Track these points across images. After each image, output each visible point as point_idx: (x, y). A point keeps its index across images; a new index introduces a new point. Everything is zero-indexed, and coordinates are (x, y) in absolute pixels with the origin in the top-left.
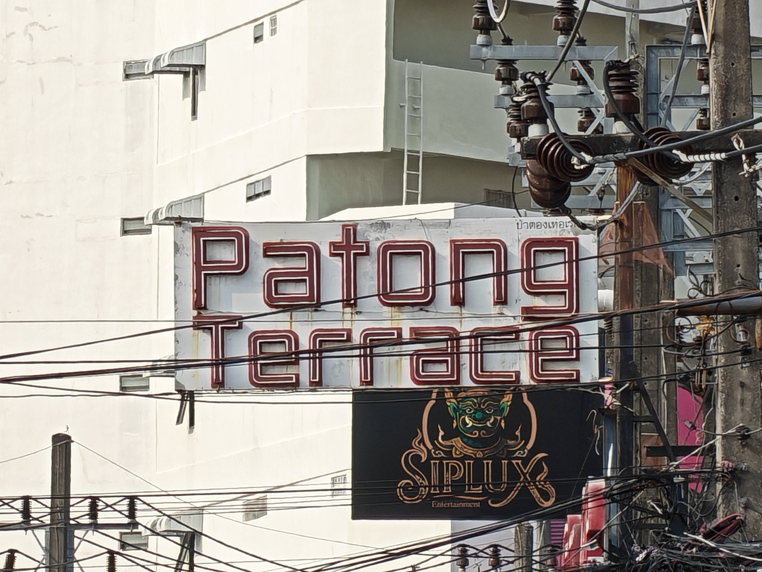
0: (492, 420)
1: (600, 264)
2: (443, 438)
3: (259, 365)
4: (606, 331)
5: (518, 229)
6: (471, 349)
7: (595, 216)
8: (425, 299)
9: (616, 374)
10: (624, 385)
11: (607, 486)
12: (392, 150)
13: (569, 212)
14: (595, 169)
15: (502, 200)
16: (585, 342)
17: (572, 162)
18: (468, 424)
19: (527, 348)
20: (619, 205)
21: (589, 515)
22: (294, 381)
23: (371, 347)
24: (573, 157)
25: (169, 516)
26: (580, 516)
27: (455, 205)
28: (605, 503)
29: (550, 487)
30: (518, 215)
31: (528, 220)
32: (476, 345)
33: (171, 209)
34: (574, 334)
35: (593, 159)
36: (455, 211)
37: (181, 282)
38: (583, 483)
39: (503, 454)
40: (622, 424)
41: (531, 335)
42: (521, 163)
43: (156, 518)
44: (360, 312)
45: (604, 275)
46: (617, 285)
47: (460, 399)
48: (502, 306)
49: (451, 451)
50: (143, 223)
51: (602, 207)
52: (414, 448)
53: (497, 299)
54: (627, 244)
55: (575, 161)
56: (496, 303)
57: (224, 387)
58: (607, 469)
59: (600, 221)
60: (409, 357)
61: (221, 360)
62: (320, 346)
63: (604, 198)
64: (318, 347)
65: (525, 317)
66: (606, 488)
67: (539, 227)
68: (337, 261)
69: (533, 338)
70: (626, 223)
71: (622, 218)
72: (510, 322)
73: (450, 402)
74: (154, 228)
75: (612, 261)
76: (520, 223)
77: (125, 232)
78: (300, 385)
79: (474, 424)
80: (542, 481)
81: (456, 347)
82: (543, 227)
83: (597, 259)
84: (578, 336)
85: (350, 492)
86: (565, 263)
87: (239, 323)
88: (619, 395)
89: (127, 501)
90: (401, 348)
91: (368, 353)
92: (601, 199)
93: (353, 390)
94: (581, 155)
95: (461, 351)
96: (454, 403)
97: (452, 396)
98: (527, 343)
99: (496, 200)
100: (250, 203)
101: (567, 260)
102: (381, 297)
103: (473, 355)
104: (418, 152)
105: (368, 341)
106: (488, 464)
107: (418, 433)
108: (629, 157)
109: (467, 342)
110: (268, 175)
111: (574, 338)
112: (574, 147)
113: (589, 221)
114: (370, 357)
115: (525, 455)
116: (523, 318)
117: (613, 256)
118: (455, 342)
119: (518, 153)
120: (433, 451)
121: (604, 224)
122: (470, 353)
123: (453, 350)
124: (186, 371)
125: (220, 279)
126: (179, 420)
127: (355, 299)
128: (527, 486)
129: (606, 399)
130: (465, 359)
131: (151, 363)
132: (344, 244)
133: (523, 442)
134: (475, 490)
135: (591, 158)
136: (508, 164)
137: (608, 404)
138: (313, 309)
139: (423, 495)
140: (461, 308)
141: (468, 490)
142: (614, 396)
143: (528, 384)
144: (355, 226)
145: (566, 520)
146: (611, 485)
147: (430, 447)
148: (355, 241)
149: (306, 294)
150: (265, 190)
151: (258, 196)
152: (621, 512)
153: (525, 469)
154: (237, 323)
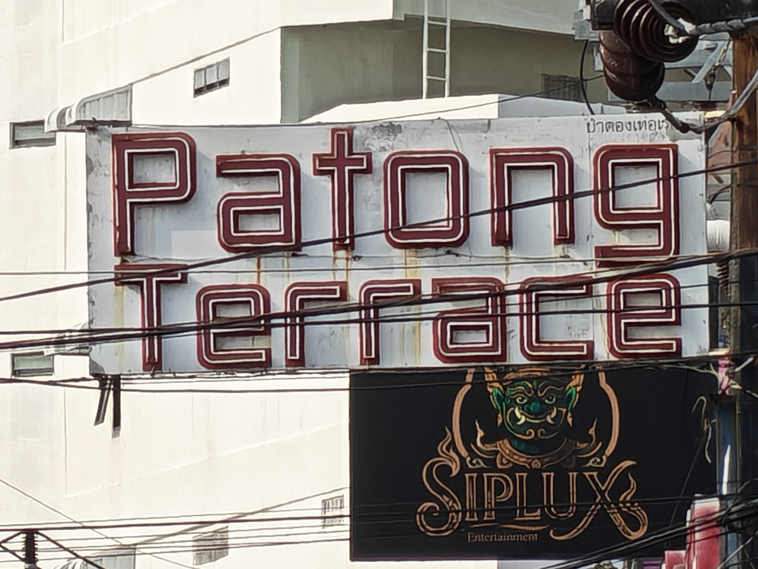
0: (554, 414)
1: (709, 183)
2: (482, 440)
3: (212, 336)
4: (720, 282)
5: (589, 131)
6: (521, 309)
7: (702, 113)
8: (456, 236)
9: (735, 345)
10: (746, 360)
11: (723, 508)
12: (405, 18)
13: (663, 106)
14: (700, 42)
15: (567, 89)
16: (689, 297)
17: (666, 34)
18: (519, 420)
19: (604, 307)
20: (736, 96)
21: (697, 550)
22: (264, 359)
23: (377, 308)
24: (667, 25)
25: (84, 559)
26: (683, 553)
27: (499, 98)
28: (718, 533)
29: (639, 511)
30: (589, 113)
31: (605, 118)
32: (529, 303)
33: (82, 109)
34: (672, 286)
35: (696, 28)
36: (499, 106)
37: (96, 215)
38: (688, 504)
39: (570, 464)
40: (744, 416)
41: (609, 288)
42: (592, 35)
43: (65, 562)
44: (360, 258)
45: (717, 199)
46: (735, 214)
47: (508, 383)
48: (566, 245)
49: (495, 459)
50: (44, 129)
51: (712, 99)
52: (441, 457)
53: (559, 235)
54: (749, 152)
55: (669, 31)
56: (557, 242)
57: (161, 369)
58: (721, 483)
59: (709, 119)
60: (431, 322)
61: (157, 329)
62: (301, 306)
63: (714, 84)
64: (297, 309)
65: (601, 262)
66: (720, 511)
67: (620, 129)
68: (325, 182)
69: (613, 292)
70: (746, 122)
71: (740, 114)
72: (580, 269)
73: (492, 387)
74: (60, 136)
75: (726, 177)
76: (591, 123)
77: (16, 143)
78: (273, 366)
79: (528, 420)
80: (628, 502)
81: (501, 306)
82: (625, 128)
83: (704, 175)
84: (678, 288)
85: (347, 520)
86: (658, 180)
87: (182, 274)
88: (739, 374)
89: (22, 537)
90: (420, 309)
91: (372, 315)
92: (710, 87)
93: (351, 371)
94: (679, 23)
95: (508, 312)
96: (499, 389)
97: (496, 379)
98: (604, 300)
99: (558, 89)
100: (200, 97)
101: (661, 176)
102: (390, 233)
103: (525, 317)
104: (444, 20)
105: (371, 299)
106: (548, 477)
107: (446, 433)
108: (748, 25)
109: (516, 298)
110: (225, 58)
111: (673, 291)
112: (669, 12)
113: (692, 120)
114: (375, 322)
115: (603, 465)
116: (598, 263)
117: (729, 170)
118: (499, 299)
119: (588, 20)
120: (468, 459)
121: (713, 124)
122: (521, 315)
123: (497, 311)
124: (106, 345)
125: (154, 211)
126: (99, 418)
127: (352, 237)
128: (605, 510)
129: (720, 380)
130: (514, 323)
131: (55, 335)
132: (335, 157)
133: (600, 444)
134: (529, 516)
135: (694, 27)
136: (573, 36)
137: (723, 387)
138: (291, 253)
139: (455, 524)
140: (506, 248)
141: (520, 516)
142: (731, 375)
143: (606, 359)
144: (350, 131)
145: (664, 559)
146: (727, 506)
147: (464, 452)
148: (351, 153)
149: (280, 230)
150: (221, 79)
151: (211, 87)
152: (741, 547)
153: (603, 485)
154: (179, 275)
